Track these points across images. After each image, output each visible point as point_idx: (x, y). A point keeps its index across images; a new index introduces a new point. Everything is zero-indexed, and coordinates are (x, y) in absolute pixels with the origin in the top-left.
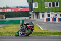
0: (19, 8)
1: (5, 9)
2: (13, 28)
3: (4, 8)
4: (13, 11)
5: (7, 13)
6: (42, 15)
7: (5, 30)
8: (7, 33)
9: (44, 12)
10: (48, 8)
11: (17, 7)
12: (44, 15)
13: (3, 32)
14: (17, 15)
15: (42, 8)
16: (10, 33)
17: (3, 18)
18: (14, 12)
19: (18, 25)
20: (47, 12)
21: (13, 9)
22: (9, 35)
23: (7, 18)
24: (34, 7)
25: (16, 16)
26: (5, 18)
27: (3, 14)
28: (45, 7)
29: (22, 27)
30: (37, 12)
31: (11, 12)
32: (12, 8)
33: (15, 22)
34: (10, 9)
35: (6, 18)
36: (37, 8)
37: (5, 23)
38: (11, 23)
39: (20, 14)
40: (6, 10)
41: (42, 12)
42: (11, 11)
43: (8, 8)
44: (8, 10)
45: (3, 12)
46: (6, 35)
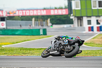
6: (88, 21)
9: (90, 17)
10: (98, 9)
12: (90, 21)
15: (86, 9)
20: (96, 16)
24: (74, 7)
28: (93, 8)
30: (78, 15)
36: (80, 9)
41: (87, 17)
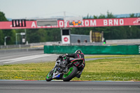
0: (136, 17)
1: (104, 20)
2: (122, 64)
3: (102, 18)
4: (122, 24)
5: (108, 30)
7: (104, 68)
8: (108, 74)
11: (132, 16)
13: (99, 72)
14: (132, 33)
16: (114, 74)
17: (99, 41)
18: (126, 27)
19: (133, 56)
21: (122, 20)
22: (113, 79)
23: (108, 39)
25: (129, 35)
26: (103, 39)
27: (101, 32)
29: (59, 61)
31: (118, 27)
32: (119, 19)
33: (127, 49)
34: (115, 20)
35: (107, 41)
37: (104, 52)
38: (118, 51)
39: (137, 31)
40: (105, 23)
42: (117, 24)
43: (110, 17)
44: (110, 23)
45: (100, 27)
46: (105, 78)
